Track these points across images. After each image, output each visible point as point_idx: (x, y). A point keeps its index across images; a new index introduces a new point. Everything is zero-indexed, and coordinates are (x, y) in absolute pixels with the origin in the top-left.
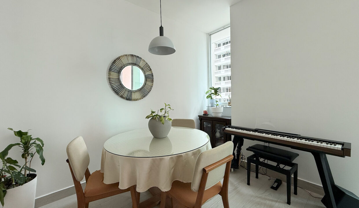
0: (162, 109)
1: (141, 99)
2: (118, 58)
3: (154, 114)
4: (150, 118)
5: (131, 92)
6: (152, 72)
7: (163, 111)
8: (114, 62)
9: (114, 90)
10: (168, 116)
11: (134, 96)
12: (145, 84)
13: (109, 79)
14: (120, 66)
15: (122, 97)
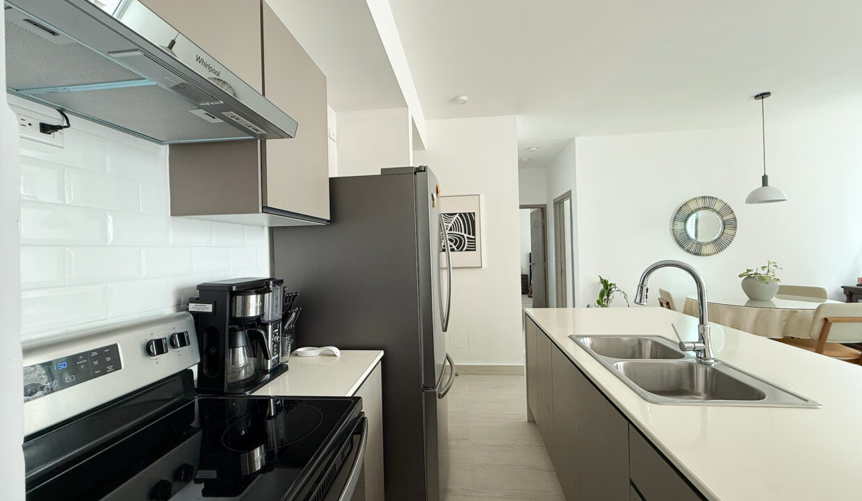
0: (763, 268)
1: (715, 254)
2: (686, 204)
3: (750, 273)
4: (744, 277)
5: (700, 245)
6: (734, 215)
7: (766, 270)
8: (680, 209)
9: (678, 242)
10: (774, 276)
11: (705, 250)
12: (723, 233)
13: (673, 230)
14: (688, 213)
15: (688, 251)
